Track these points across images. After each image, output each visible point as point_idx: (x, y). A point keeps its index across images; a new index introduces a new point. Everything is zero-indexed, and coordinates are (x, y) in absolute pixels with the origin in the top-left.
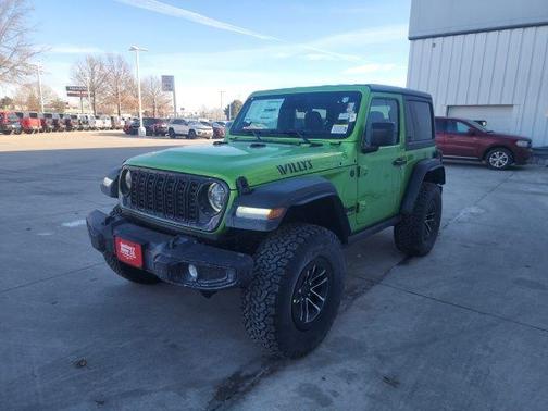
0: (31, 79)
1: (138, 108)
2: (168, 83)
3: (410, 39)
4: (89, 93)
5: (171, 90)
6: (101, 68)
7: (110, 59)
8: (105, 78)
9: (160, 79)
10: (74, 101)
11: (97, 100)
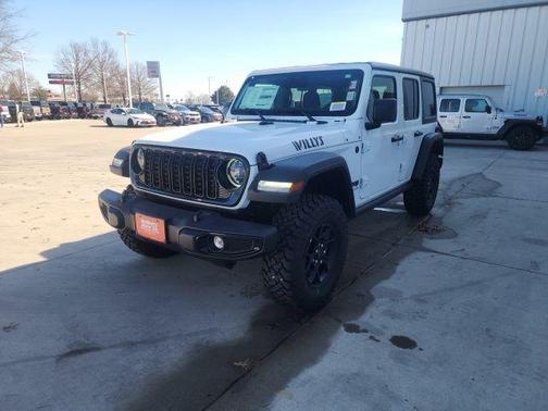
0: (15, 66)
2: (154, 69)
3: (404, 21)
4: (74, 80)
5: (157, 76)
6: (86, 54)
7: (95, 45)
8: (90, 64)
9: (145, 64)
10: (57, 89)
11: (82, 88)
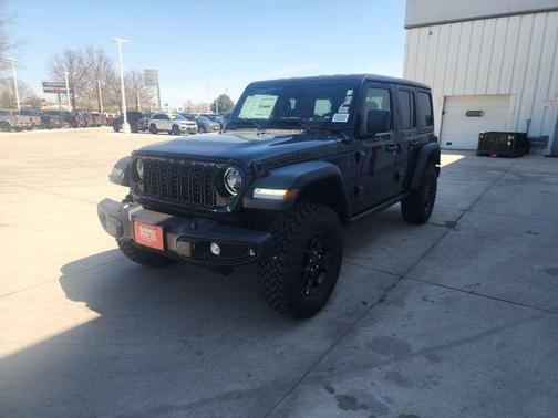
1: (120, 104)
3: (406, 28)
4: (68, 89)
5: (155, 84)
7: (90, 52)
8: (85, 72)
9: (143, 72)
11: (76, 96)
